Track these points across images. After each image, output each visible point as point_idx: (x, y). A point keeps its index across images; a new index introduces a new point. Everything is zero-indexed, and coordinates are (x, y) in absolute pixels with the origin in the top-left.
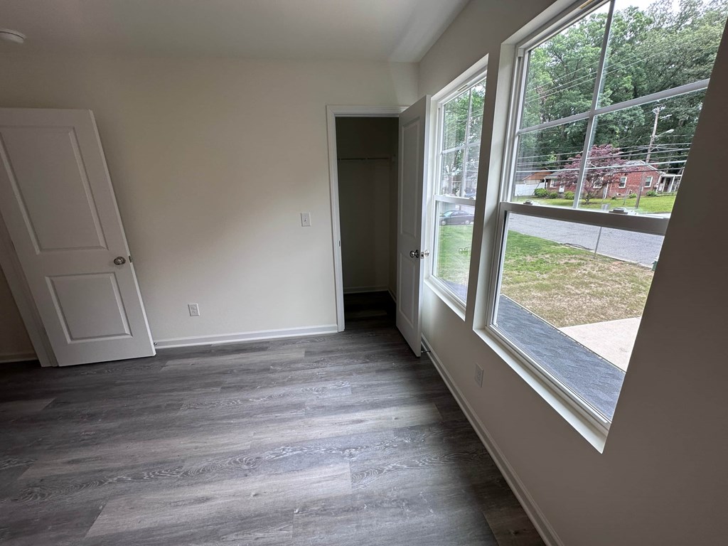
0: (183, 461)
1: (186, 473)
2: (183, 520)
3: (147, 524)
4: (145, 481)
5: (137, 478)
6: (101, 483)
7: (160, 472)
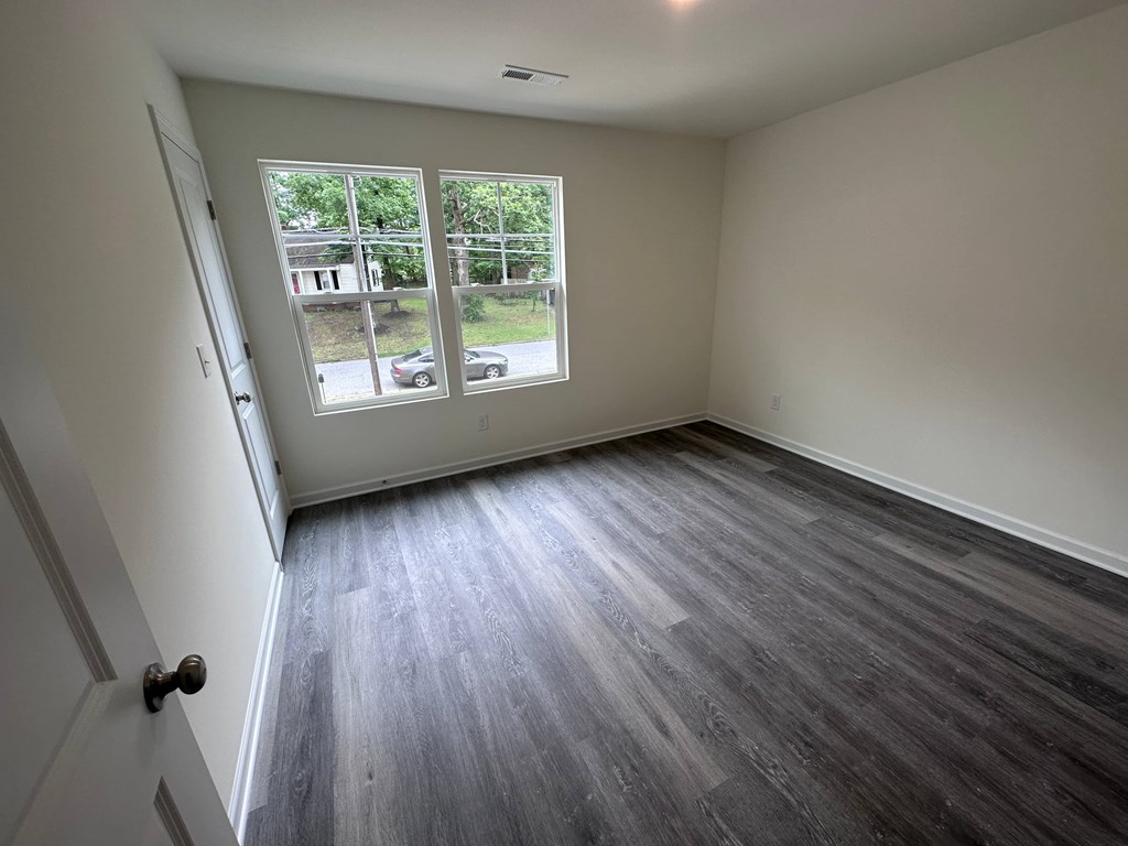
0: (593, 604)
1: (603, 593)
2: (636, 566)
3: (653, 586)
4: (629, 618)
5: (631, 628)
6: (657, 656)
7: (615, 614)
